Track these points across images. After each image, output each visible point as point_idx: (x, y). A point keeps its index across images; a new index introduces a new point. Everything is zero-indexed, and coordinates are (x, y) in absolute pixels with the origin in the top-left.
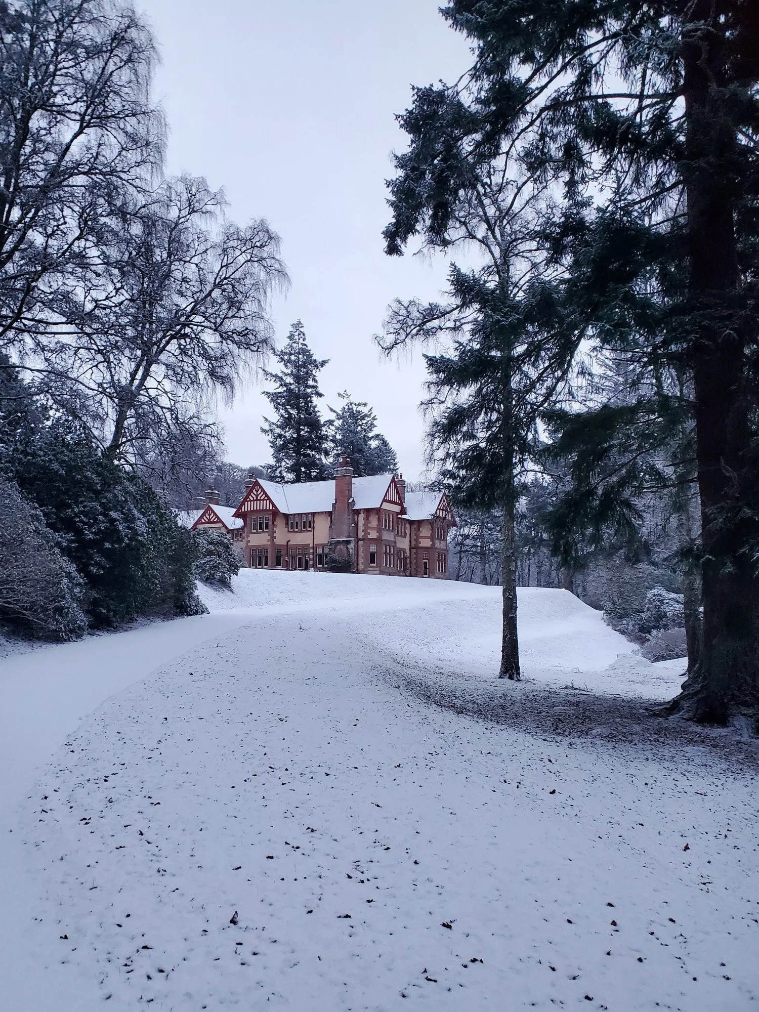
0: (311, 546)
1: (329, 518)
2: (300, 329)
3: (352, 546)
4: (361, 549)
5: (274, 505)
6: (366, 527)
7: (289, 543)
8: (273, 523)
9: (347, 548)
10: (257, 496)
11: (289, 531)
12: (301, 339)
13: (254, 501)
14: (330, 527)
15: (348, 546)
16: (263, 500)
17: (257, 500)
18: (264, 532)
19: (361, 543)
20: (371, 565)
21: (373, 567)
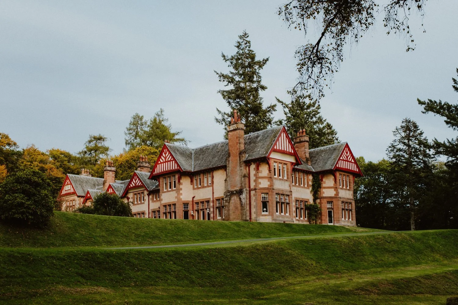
0: (212, 199)
1: (225, 172)
2: (246, 39)
3: (243, 196)
4: (253, 198)
5: (178, 165)
6: (257, 178)
7: (194, 199)
8: (179, 182)
9: (240, 199)
10: (165, 158)
11: (194, 189)
12: (248, 47)
13: (163, 163)
14: (226, 180)
15: (241, 196)
16: (170, 161)
17: (165, 162)
18: (173, 191)
19: (253, 193)
20: (263, 213)
21: (265, 215)
